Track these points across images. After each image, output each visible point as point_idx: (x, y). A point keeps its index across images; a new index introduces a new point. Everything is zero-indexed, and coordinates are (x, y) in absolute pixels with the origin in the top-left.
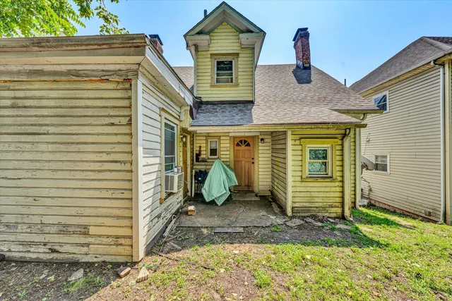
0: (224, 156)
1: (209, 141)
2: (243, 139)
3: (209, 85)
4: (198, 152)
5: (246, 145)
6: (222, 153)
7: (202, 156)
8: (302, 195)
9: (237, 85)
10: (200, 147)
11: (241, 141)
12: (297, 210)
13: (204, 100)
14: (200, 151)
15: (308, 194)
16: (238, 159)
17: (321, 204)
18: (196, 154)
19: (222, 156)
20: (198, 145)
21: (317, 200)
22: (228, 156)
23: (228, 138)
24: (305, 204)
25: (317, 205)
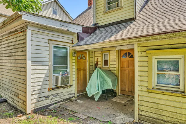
0: (113, 66)
1: (103, 54)
2: (127, 52)
3: (102, 13)
4: (96, 63)
5: (130, 57)
6: (111, 63)
7: (99, 66)
8: (149, 104)
9: (122, 8)
10: (98, 59)
11: (126, 54)
12: (144, 119)
13: (100, 25)
14: (97, 62)
15: (155, 106)
16: (123, 68)
17: (169, 119)
18: (95, 64)
19: (111, 66)
20: (96, 58)
21: (165, 113)
22: (115, 66)
23: (115, 51)
24: (151, 115)
25: (165, 119)
